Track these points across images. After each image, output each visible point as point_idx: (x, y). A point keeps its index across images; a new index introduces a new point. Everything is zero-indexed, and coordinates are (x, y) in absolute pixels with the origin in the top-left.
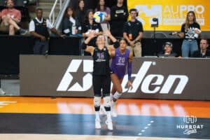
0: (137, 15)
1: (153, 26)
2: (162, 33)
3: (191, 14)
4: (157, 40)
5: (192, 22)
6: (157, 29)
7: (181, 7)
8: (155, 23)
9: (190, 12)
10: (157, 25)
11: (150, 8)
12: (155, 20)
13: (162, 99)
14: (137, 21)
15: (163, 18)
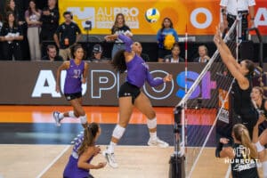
0: (72, 18)
1: (86, 29)
2: (94, 37)
3: (120, 17)
4: (90, 43)
5: (121, 25)
6: (90, 32)
7: (115, 9)
8: (88, 26)
9: (119, 15)
10: (90, 28)
11: (82, 10)
12: (88, 23)
13: (95, 106)
14: (72, 24)
15: (96, 20)
